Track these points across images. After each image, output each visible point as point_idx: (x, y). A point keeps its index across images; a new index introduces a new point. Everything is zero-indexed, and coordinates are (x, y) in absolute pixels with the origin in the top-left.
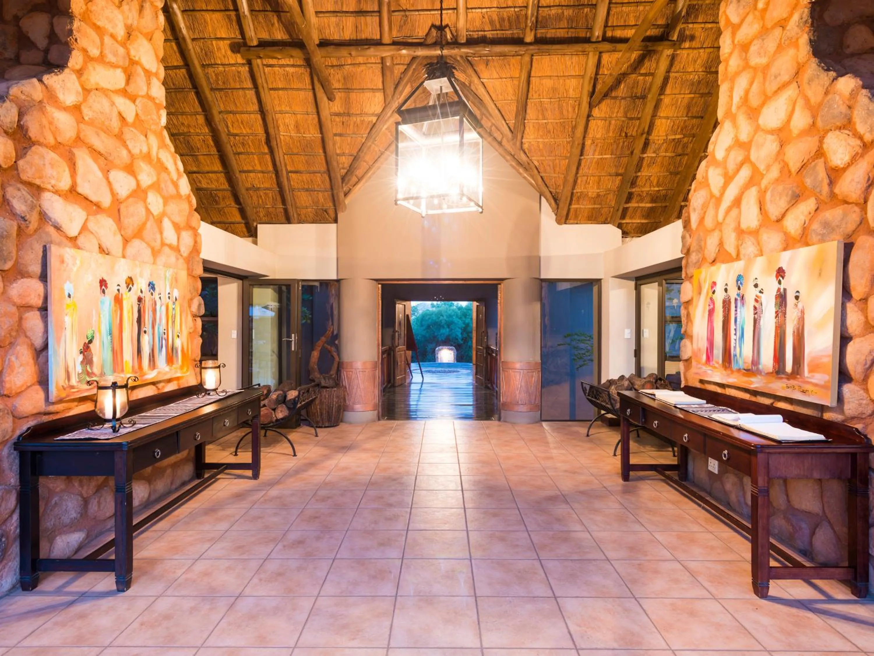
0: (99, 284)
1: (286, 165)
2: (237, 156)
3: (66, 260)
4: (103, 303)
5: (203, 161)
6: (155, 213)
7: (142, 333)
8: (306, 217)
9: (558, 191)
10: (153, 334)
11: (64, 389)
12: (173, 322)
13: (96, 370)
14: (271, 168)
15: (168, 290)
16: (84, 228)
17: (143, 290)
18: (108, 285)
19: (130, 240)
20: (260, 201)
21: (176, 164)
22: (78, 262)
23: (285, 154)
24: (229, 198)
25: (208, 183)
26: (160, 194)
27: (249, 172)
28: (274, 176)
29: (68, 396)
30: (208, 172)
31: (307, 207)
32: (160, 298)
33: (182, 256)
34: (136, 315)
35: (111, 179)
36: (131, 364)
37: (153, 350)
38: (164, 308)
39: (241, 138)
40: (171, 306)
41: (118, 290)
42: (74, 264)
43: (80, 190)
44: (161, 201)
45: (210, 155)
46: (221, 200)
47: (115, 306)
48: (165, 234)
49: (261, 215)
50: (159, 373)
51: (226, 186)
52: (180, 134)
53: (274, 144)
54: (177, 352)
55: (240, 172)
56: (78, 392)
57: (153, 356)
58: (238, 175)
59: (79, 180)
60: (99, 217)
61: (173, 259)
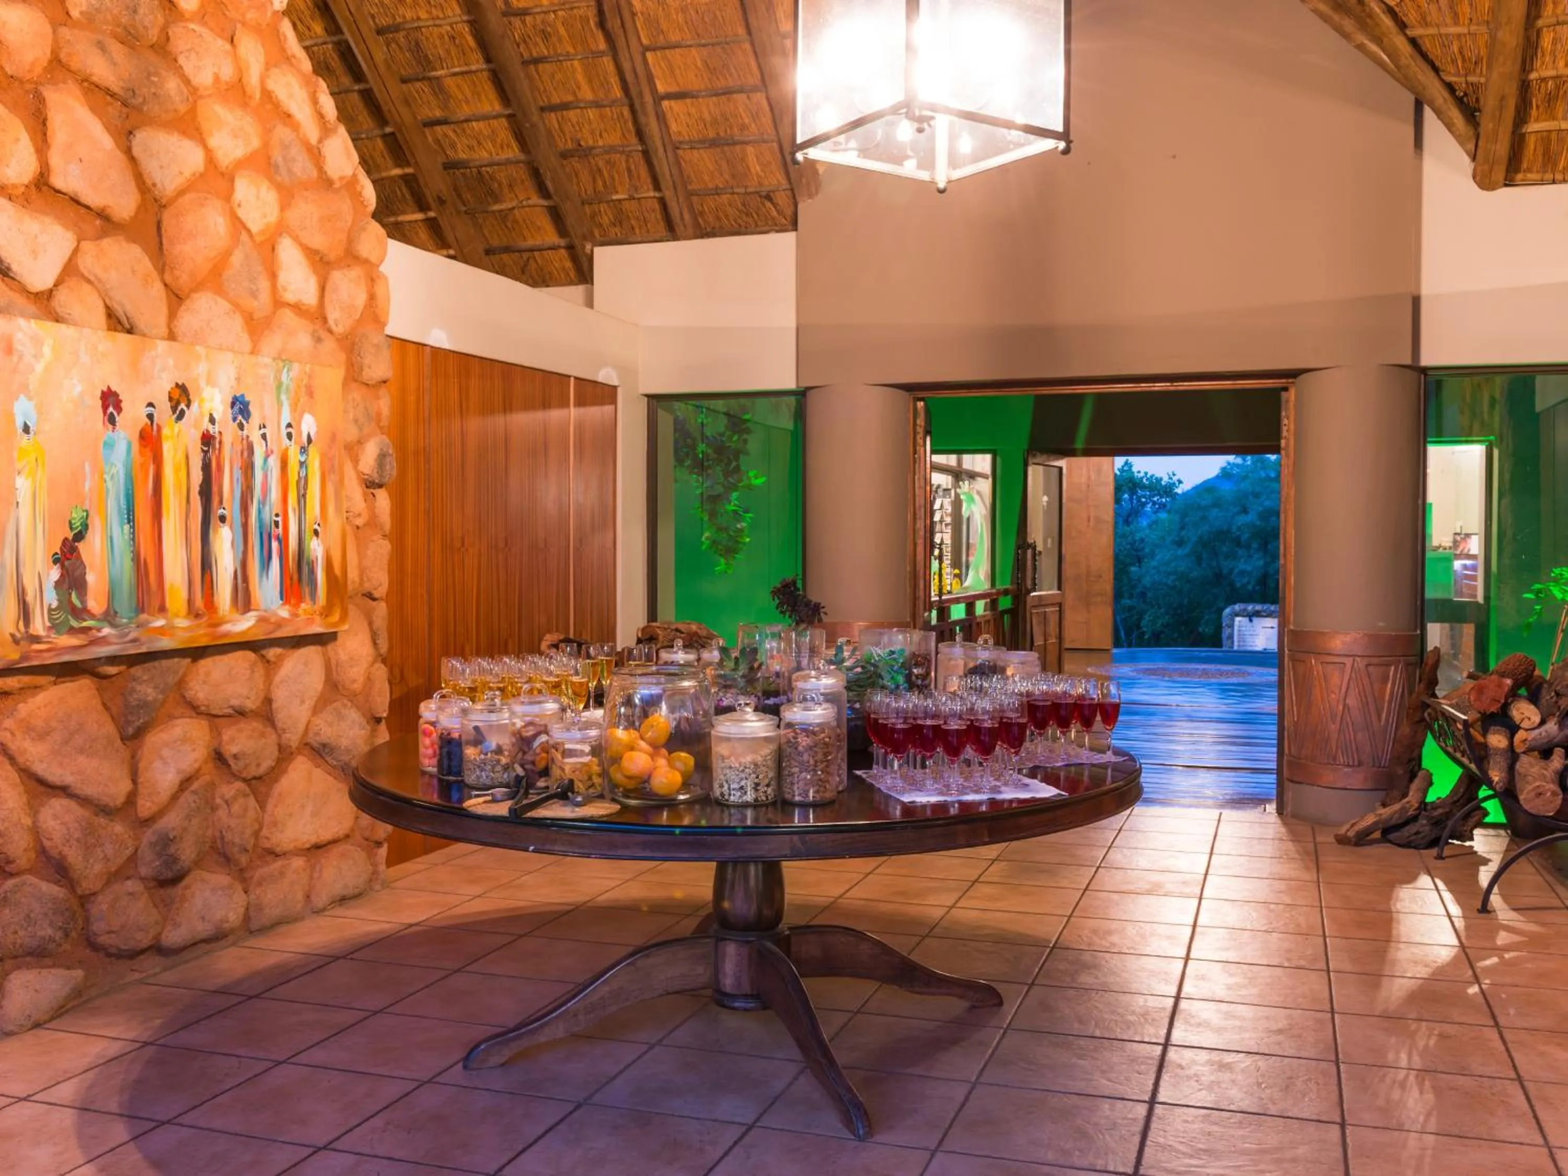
0: (100, 403)
1: (650, 79)
2: (532, 67)
3: (18, 346)
4: (109, 446)
5: (454, 90)
6: (255, 227)
7: (214, 520)
8: (718, 218)
9: (1471, 79)
10: (245, 526)
11: (16, 641)
12: (302, 497)
13: (95, 604)
14: (618, 93)
15: (286, 418)
16: (70, 270)
17: (217, 416)
18: (123, 405)
19: (188, 296)
20: (600, 183)
21: (315, 101)
22: (47, 350)
23: (647, 49)
24: (523, 181)
25: (471, 148)
26: (271, 180)
27: (565, 106)
28: (626, 112)
29: (24, 658)
30: (467, 120)
31: (717, 192)
32: (264, 436)
33: (330, 331)
34: (197, 477)
35: (136, 151)
36: (184, 594)
37: (244, 564)
38: (274, 463)
39: (539, 18)
40: (294, 456)
41: (150, 417)
42: (38, 356)
43: (58, 181)
44: (270, 197)
45: (470, 72)
46: (506, 190)
47: (141, 454)
48: (283, 278)
49: (605, 221)
50: (262, 620)
51: (513, 152)
52: (396, 28)
53: (613, 23)
54: (312, 572)
55: (542, 109)
56: (48, 650)
57: (245, 579)
58: (535, 118)
59: (55, 160)
60: (106, 242)
61: (303, 341)
